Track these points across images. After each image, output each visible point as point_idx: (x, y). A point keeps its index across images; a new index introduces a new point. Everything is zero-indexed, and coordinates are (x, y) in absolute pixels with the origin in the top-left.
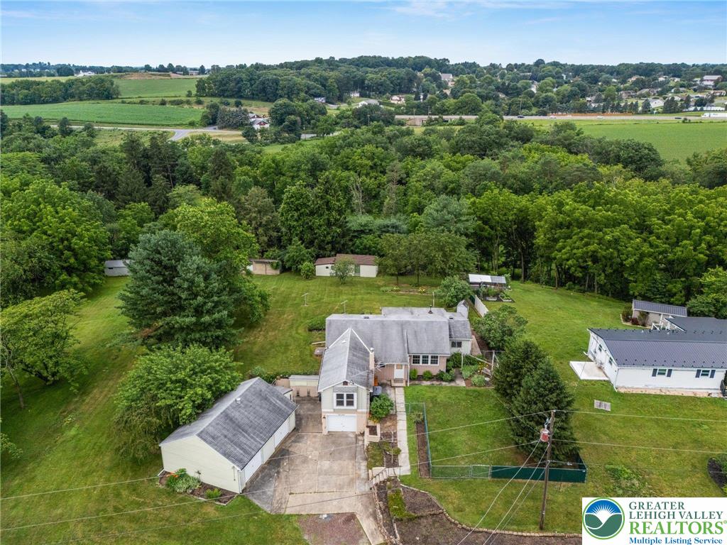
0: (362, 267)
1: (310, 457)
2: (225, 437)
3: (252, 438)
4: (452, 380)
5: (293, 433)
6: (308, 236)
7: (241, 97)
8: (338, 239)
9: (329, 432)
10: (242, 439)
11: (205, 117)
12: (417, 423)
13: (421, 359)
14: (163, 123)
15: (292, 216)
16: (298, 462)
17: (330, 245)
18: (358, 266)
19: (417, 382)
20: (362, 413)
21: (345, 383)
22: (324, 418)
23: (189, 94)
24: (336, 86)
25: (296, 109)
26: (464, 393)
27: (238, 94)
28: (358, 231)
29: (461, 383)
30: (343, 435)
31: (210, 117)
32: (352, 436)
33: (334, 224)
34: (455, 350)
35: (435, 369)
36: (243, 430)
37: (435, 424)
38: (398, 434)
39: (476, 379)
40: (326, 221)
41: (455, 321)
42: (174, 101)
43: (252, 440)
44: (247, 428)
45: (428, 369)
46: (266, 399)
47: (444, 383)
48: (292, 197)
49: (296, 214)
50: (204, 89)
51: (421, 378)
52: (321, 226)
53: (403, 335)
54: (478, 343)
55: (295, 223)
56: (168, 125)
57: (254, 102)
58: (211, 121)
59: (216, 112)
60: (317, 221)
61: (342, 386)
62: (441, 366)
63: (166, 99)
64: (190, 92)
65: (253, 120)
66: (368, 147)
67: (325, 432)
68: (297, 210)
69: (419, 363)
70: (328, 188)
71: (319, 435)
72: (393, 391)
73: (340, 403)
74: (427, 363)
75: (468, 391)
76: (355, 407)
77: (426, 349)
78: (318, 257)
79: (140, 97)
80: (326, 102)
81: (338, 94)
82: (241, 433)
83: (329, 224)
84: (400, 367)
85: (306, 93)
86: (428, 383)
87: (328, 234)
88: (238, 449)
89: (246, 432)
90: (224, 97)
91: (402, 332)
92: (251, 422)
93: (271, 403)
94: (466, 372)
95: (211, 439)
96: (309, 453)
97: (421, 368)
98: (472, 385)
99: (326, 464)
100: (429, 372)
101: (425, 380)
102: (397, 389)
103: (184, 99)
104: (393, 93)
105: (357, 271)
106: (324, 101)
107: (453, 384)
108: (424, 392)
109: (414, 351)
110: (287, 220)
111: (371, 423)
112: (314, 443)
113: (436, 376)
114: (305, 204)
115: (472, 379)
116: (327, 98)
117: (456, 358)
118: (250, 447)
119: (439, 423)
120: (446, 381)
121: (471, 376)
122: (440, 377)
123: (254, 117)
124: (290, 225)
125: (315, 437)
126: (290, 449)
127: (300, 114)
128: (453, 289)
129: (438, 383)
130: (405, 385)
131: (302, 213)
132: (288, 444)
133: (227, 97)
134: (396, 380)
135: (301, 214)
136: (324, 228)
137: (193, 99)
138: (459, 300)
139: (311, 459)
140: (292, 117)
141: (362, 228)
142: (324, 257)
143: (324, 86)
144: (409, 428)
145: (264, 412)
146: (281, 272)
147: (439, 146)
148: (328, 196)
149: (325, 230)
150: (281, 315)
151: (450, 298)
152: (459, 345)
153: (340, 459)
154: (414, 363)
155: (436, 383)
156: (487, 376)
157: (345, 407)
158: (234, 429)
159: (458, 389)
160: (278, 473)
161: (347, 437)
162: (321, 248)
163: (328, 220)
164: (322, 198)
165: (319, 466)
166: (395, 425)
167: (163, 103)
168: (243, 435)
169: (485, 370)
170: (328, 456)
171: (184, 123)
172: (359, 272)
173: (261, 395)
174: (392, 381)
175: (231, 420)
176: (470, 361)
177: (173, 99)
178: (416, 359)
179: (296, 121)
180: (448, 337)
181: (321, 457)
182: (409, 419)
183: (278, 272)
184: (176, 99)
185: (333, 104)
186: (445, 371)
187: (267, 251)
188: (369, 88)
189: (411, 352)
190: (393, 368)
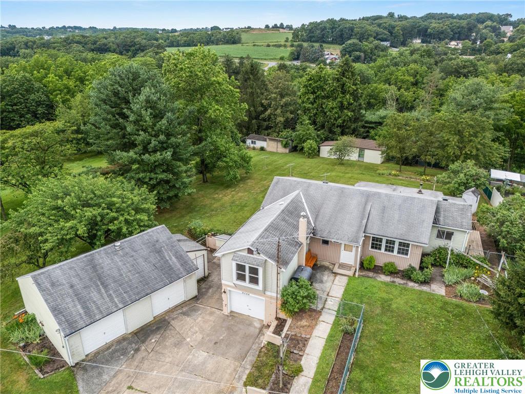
0: (367, 152)
1: (188, 340)
2: (72, 286)
3: (110, 296)
4: (425, 282)
5: (191, 302)
6: (320, 119)
7: (324, 42)
8: (349, 124)
9: (232, 312)
10: (95, 295)
11: (292, 53)
12: (346, 333)
13: (384, 244)
14: (262, 58)
15: (308, 99)
16: (169, 342)
17: (339, 128)
18: (362, 150)
19: (371, 274)
20: (271, 297)
21: (250, 251)
22: (225, 292)
23: (287, 41)
24: (402, 33)
25: (363, 48)
26: (439, 304)
27: (322, 40)
28: (375, 123)
29: (438, 289)
30: (246, 320)
31: (296, 54)
32: (258, 325)
33: (347, 108)
34: (442, 243)
35: (403, 262)
36: (102, 284)
37: (373, 343)
38: (311, 342)
39: (464, 288)
40: (339, 104)
41: (450, 204)
42: (276, 45)
43: (107, 299)
44: (110, 281)
45: (392, 260)
46: (159, 252)
47: (411, 284)
48: (310, 79)
49: (312, 97)
50: (298, 37)
51: (378, 270)
52: (333, 108)
53: (364, 208)
54: (483, 242)
55: (310, 105)
56: (265, 59)
57: (332, 46)
58: (296, 57)
59: (301, 50)
60: (331, 104)
61: (245, 253)
62: (412, 260)
63: (270, 44)
64: (287, 38)
65: (327, 56)
66: (412, 66)
67: (226, 311)
68: (313, 93)
69: (380, 249)
70: (346, 70)
71: (218, 312)
72: (332, 277)
73: (241, 277)
74: (393, 251)
75: (446, 303)
76: (260, 286)
77: (393, 230)
78: (327, 139)
79: (254, 43)
80: (391, 46)
81: (402, 40)
82: (98, 286)
83: (342, 107)
84: (348, 248)
85: (375, 38)
86: (388, 279)
87: (339, 117)
88: (79, 307)
89: (105, 287)
90: (311, 42)
91: (366, 204)
92: (121, 275)
93: (163, 258)
94: (452, 274)
95: (48, 286)
96: (190, 333)
97: (382, 257)
98: (456, 296)
99: (201, 356)
100: (392, 264)
101: (384, 273)
102: (338, 277)
103: (283, 43)
104: (452, 39)
105: (361, 155)
106: (389, 45)
107: (425, 288)
108: (375, 290)
109: (375, 230)
110: (303, 102)
111: (282, 315)
112: (205, 322)
113: (403, 271)
114: (321, 87)
115: (459, 287)
116: (391, 43)
117: (440, 253)
118: (98, 308)
119: (381, 343)
120: (415, 282)
121: (457, 283)
122: (407, 275)
123: (328, 54)
124: (305, 107)
125: (211, 314)
126: (172, 322)
127: (365, 52)
128: (462, 175)
129: (402, 282)
130: (352, 275)
131: (318, 96)
132: (175, 315)
133: (314, 42)
134: (342, 266)
135: (316, 97)
136: (335, 110)
137: (289, 44)
138: (467, 188)
139: (188, 344)
140: (358, 53)
141: (380, 120)
142: (333, 140)
143: (391, 33)
144: (331, 337)
145: (145, 267)
146: (290, 151)
147: (486, 69)
148: (344, 78)
149: (336, 113)
150: (261, 181)
151: (456, 185)
152: (449, 236)
153: (223, 355)
154: (372, 247)
155: (398, 281)
156: (485, 287)
157: (247, 284)
158: (91, 279)
159: (431, 298)
160: (137, 350)
161: (250, 325)
162: (331, 131)
163: (342, 103)
164: (338, 81)
165: (190, 357)
166: (312, 327)
167: (268, 46)
168: (99, 292)
169: (485, 279)
170: (211, 345)
171: (277, 58)
172: (363, 157)
173: (154, 245)
174: (337, 266)
175: (94, 267)
176: (461, 261)
177: (275, 43)
178: (376, 243)
179: (360, 56)
180: (432, 220)
181: (201, 344)
182: (336, 324)
183: (287, 151)
184: (277, 43)
185: (396, 48)
186: (417, 266)
187: (282, 132)
188: (430, 35)
189: (368, 231)
190: (340, 247)
